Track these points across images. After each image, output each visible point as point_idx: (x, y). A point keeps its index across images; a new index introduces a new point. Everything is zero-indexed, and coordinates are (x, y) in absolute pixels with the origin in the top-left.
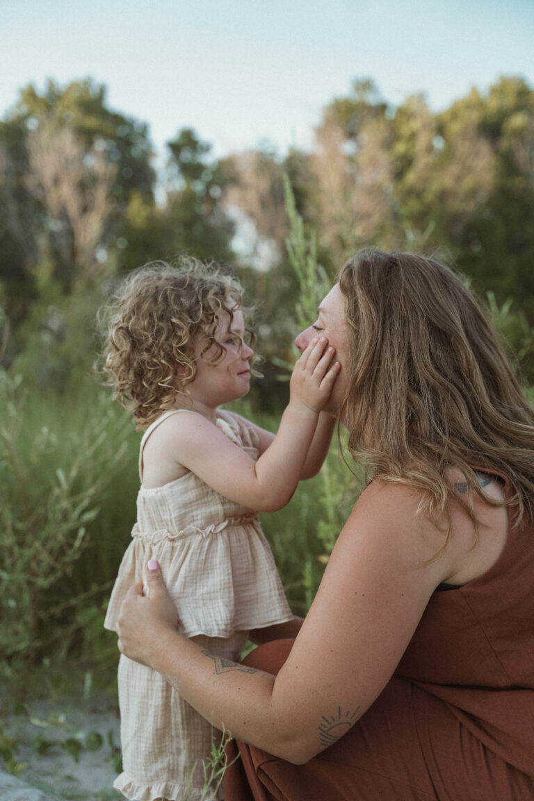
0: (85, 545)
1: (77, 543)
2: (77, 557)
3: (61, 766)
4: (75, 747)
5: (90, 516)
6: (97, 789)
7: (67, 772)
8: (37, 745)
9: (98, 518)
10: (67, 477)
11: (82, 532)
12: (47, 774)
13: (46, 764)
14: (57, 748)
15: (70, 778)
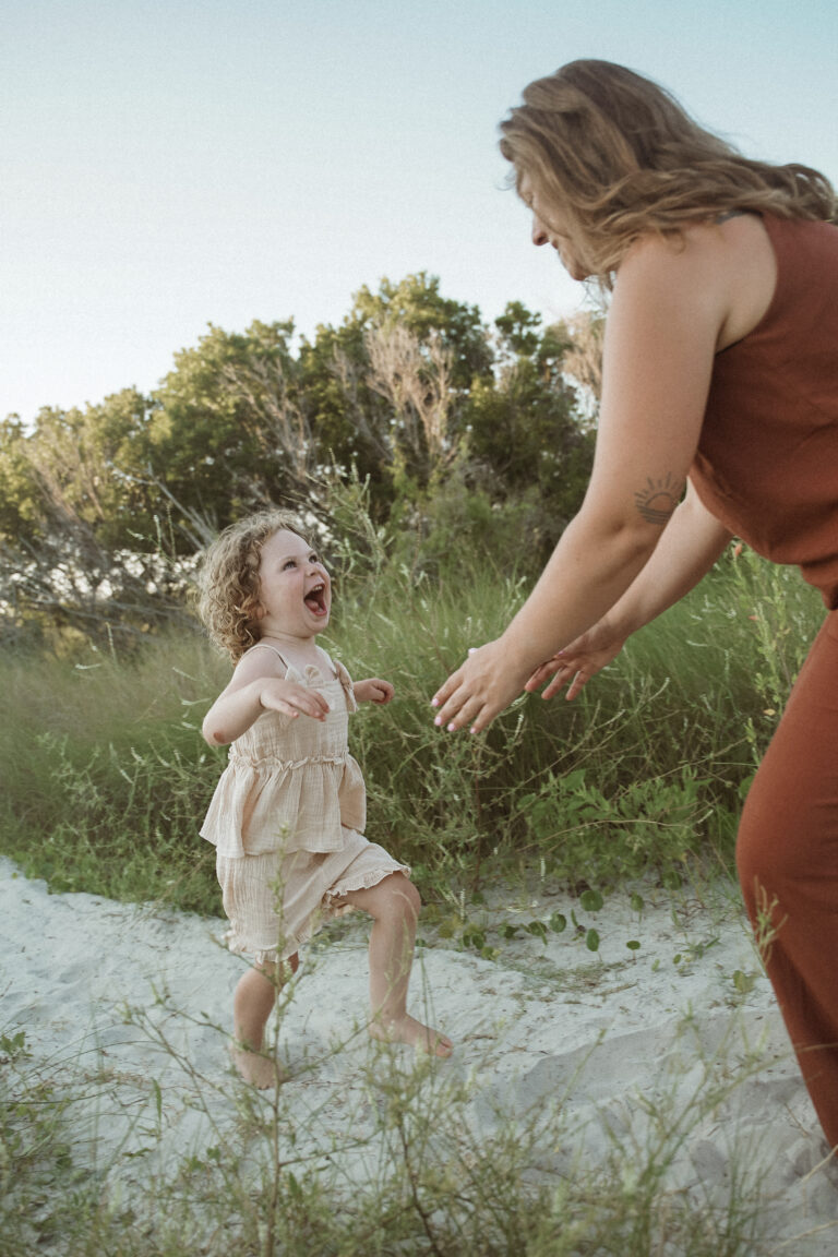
3: (532, 948)
6: (573, 966)
7: (539, 953)
8: (503, 931)
12: (520, 957)
13: (516, 948)
14: (521, 932)
15: (542, 958)
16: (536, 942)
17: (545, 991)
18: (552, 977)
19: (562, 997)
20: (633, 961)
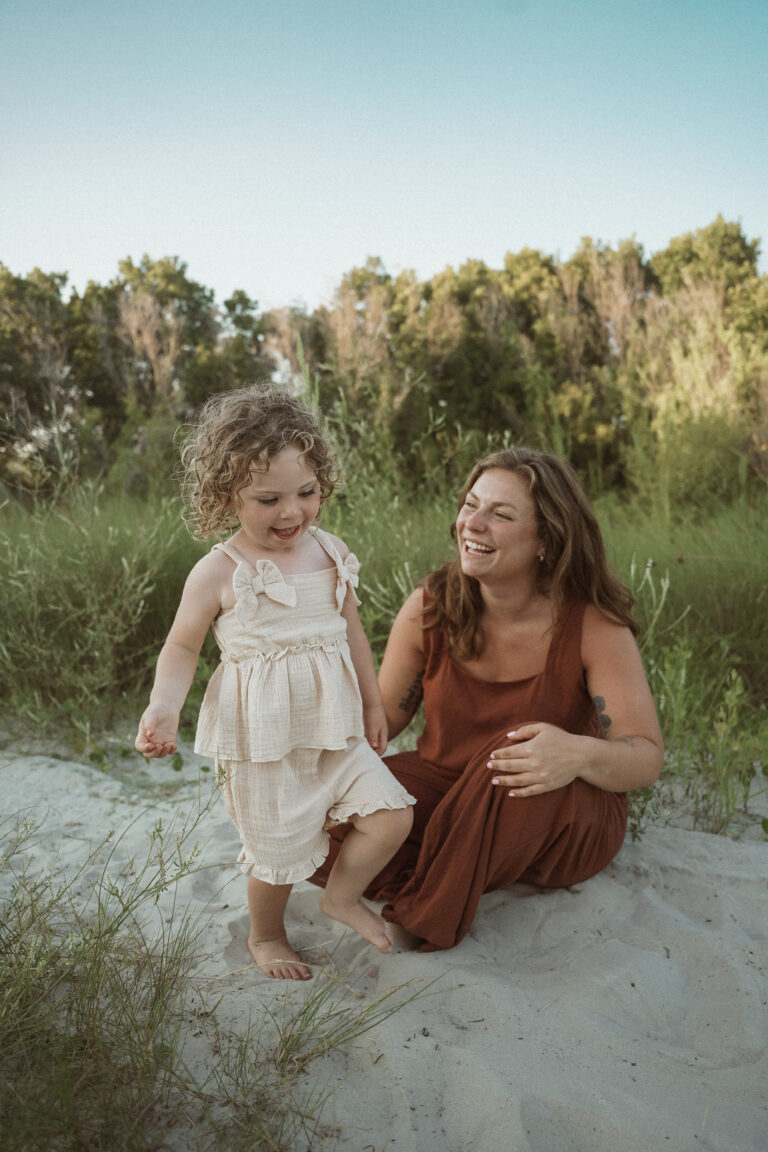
0: (145, 611)
1: (139, 611)
2: (139, 621)
3: (137, 766)
5: (149, 590)
6: (162, 781)
7: (142, 769)
8: (120, 752)
9: (154, 591)
10: (130, 563)
11: (142, 603)
12: (127, 771)
13: (127, 764)
15: (143, 774)
16: (143, 762)
17: (134, 798)
18: (143, 787)
19: (145, 802)
20: (205, 780)
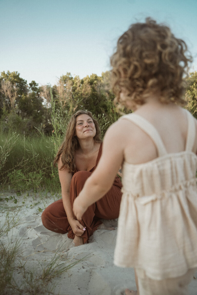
4: (7, 199)
6: (11, 206)
12: (2, 204)
14: (4, 200)
15: (6, 205)
16: (6, 202)
17: (3, 211)
18: (6, 208)
19: (6, 212)
20: (23, 206)
